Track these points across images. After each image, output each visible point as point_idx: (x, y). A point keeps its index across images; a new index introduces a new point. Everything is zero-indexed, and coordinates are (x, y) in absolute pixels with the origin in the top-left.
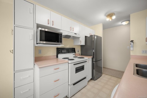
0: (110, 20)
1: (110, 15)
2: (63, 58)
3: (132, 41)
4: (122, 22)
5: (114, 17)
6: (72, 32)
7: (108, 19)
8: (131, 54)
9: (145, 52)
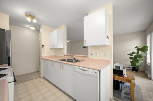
0: (30, 21)
1: (31, 16)
3: (43, 46)
4: (30, 26)
5: (35, 21)
8: (42, 55)
9: (49, 53)
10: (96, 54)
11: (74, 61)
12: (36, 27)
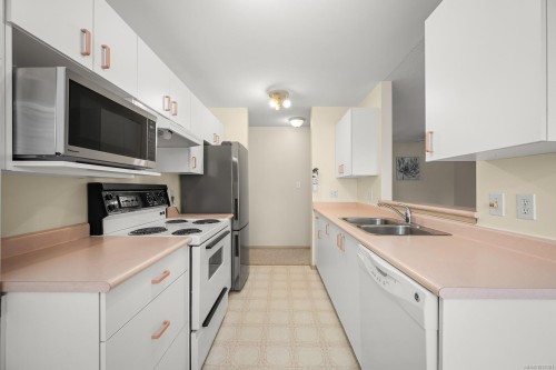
0: (277, 108)
1: (280, 95)
2: (134, 233)
3: (315, 170)
4: (290, 119)
5: (287, 104)
6: (172, 118)
7: (274, 104)
8: (314, 200)
9: (334, 194)
10: (525, 206)
11: (401, 229)
12: (304, 119)
